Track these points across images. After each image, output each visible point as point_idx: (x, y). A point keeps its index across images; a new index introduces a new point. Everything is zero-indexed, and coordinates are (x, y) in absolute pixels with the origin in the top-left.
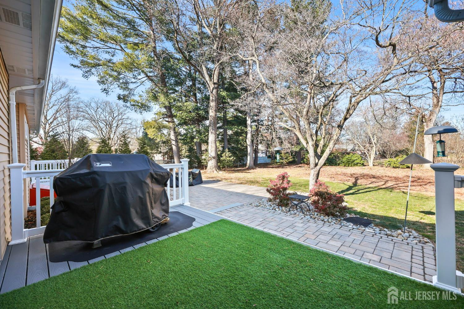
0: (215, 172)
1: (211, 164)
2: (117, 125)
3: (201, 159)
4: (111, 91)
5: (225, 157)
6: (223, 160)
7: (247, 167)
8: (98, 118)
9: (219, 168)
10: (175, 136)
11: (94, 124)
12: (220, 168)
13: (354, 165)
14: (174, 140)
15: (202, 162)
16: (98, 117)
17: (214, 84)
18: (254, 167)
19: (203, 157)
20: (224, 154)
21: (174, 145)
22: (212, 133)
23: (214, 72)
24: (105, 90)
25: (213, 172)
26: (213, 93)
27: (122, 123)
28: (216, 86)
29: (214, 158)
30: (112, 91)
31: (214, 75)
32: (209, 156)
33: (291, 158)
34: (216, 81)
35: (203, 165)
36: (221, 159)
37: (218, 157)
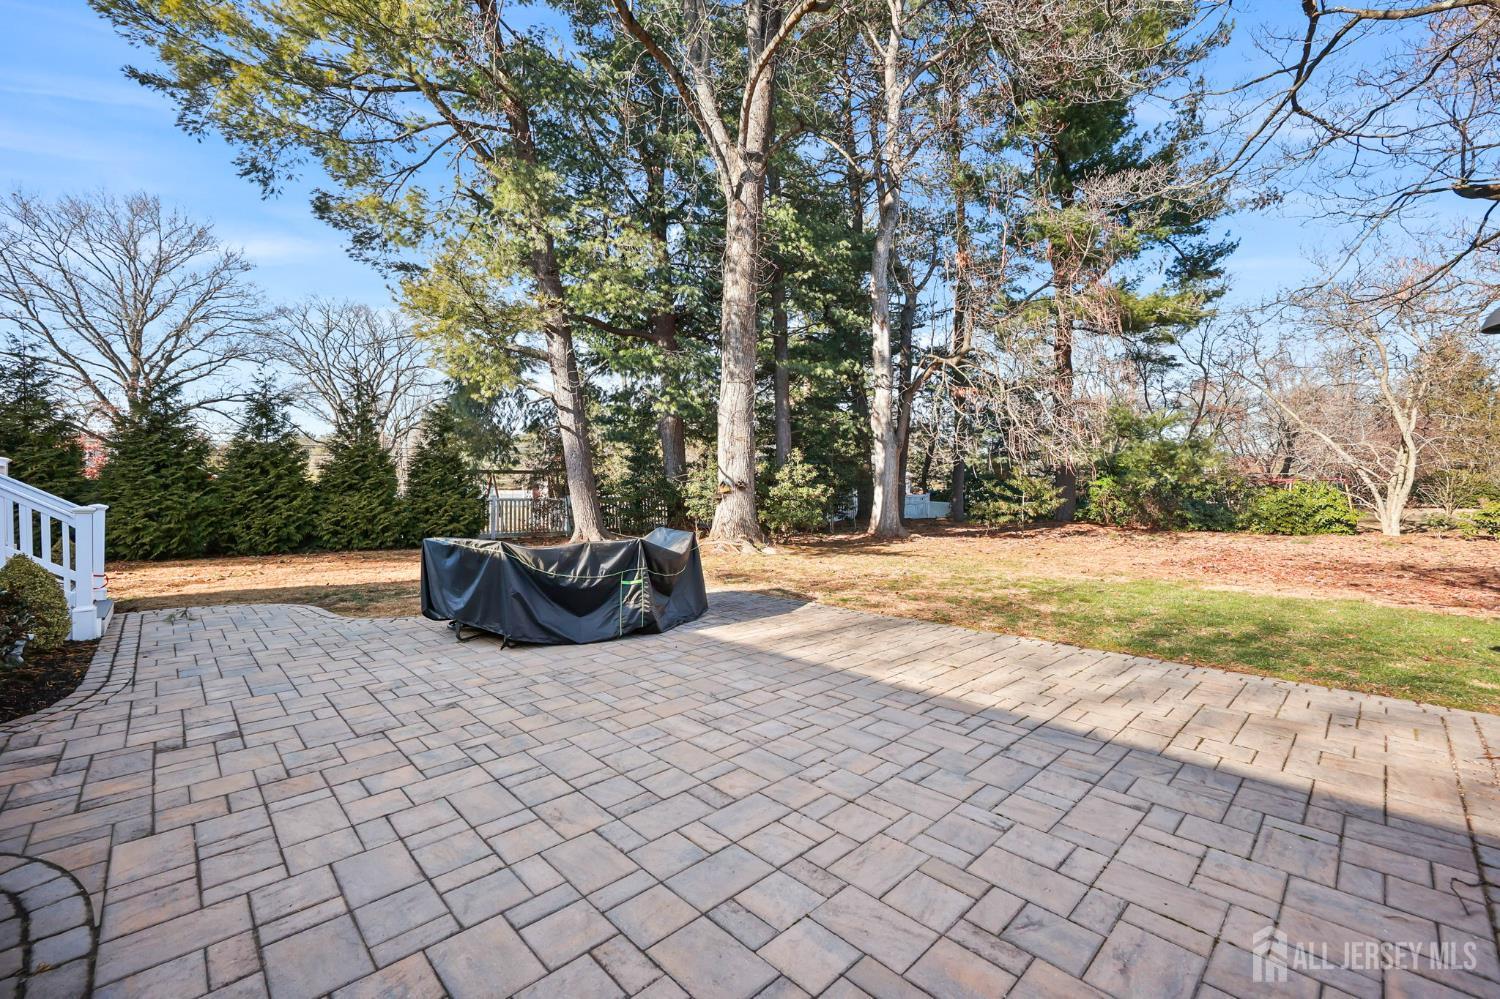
0: (747, 548)
1: (729, 511)
2: (396, 388)
3: (684, 494)
4: (284, 178)
5: (787, 484)
6: (781, 499)
7: (871, 530)
8: (330, 361)
9: (763, 532)
10: (573, 391)
11: (319, 383)
12: (767, 534)
13: (1317, 529)
14: (568, 410)
15: (688, 509)
16: (331, 359)
17: (749, 157)
18: (902, 531)
19: (693, 488)
20: (786, 470)
21: (568, 429)
22: (732, 374)
23: (751, 95)
24: (254, 167)
25: (739, 548)
26: (743, 197)
27: (411, 383)
28: (756, 166)
29: (741, 487)
30: (290, 177)
31: (747, 110)
32: (721, 478)
33: (1058, 496)
34: (754, 146)
35: (692, 520)
36: (774, 491)
37: (761, 486)
